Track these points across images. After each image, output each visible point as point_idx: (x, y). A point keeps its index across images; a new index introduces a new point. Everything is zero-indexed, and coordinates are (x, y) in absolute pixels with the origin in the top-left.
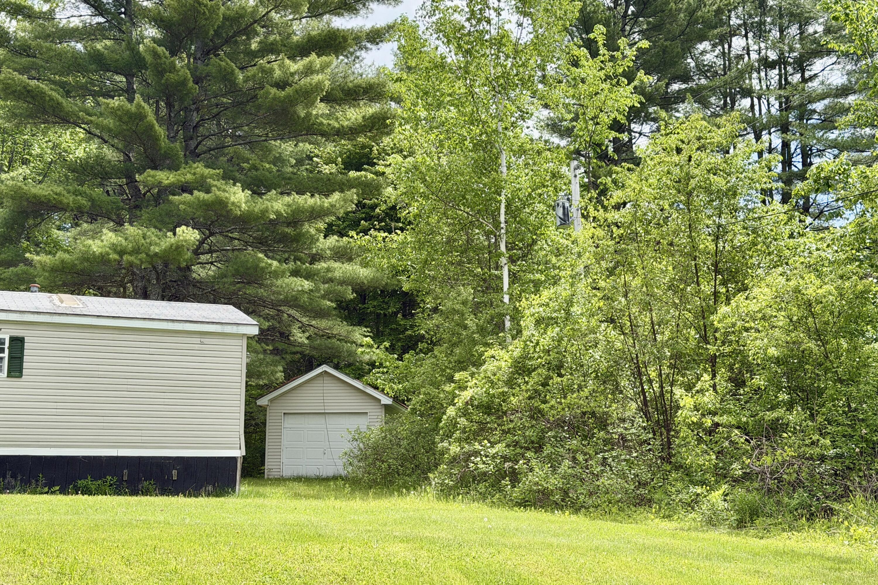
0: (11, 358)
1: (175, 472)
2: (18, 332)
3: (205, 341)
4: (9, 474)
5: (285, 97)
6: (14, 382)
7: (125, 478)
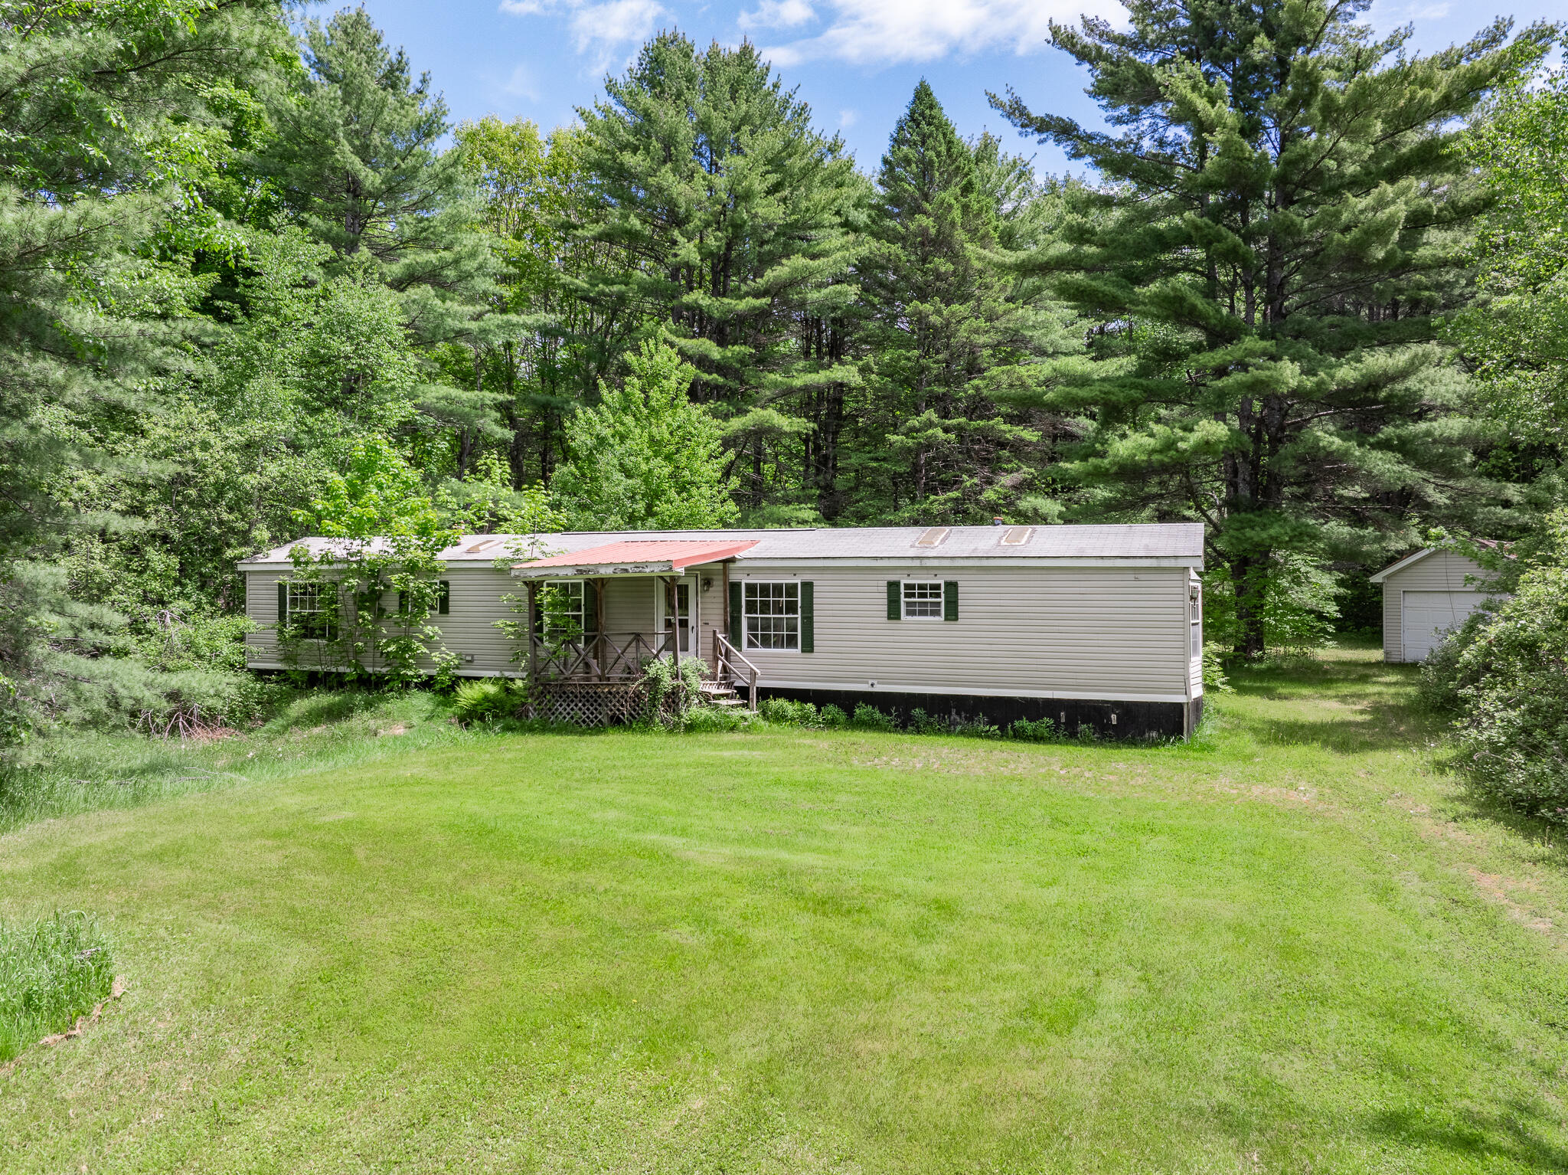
0: (947, 602)
1: (1114, 717)
2: (951, 578)
3: (1141, 577)
4: (954, 712)
5: (1351, 241)
6: (951, 625)
7: (1063, 720)
